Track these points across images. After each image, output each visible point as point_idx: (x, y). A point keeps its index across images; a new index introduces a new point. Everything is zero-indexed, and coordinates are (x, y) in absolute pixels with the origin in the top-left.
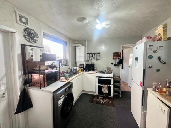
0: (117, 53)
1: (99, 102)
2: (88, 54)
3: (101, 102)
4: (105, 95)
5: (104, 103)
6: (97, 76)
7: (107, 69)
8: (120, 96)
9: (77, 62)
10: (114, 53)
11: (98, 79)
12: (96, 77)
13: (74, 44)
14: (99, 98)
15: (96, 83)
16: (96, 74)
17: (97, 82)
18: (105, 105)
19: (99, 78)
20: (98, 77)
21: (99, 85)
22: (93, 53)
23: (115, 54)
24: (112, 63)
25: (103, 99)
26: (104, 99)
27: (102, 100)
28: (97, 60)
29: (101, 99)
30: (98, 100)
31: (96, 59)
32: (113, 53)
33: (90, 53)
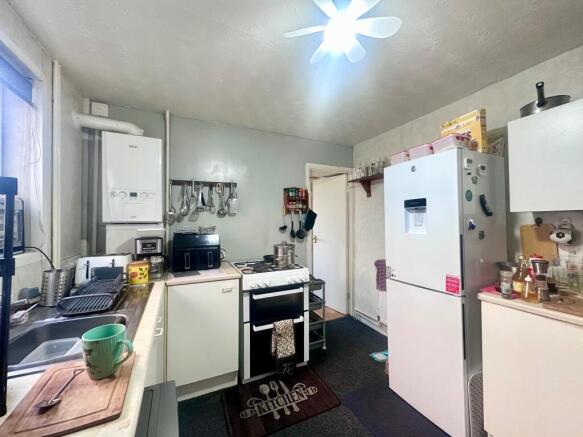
0: (297, 190)
1: (277, 417)
2: (175, 183)
3: (288, 413)
4: (287, 369)
5: (297, 409)
6: (244, 288)
7: (280, 250)
8: (325, 348)
9: (108, 227)
10: (287, 190)
11: (253, 302)
12: (242, 292)
13: (81, 112)
14: (264, 397)
15: (241, 324)
16: (241, 280)
17: (247, 317)
18: (308, 417)
19: (255, 297)
20: (253, 292)
21: (256, 329)
22: (205, 184)
23: (291, 194)
24: (283, 228)
25: (282, 391)
26: (287, 391)
27: (281, 400)
28: (221, 214)
29: (272, 394)
30: (264, 406)
31: (217, 208)
32: (285, 190)
33: (189, 183)
